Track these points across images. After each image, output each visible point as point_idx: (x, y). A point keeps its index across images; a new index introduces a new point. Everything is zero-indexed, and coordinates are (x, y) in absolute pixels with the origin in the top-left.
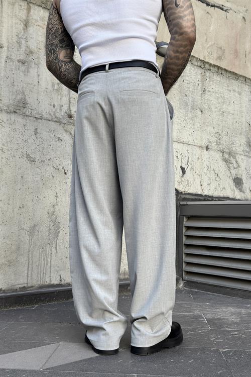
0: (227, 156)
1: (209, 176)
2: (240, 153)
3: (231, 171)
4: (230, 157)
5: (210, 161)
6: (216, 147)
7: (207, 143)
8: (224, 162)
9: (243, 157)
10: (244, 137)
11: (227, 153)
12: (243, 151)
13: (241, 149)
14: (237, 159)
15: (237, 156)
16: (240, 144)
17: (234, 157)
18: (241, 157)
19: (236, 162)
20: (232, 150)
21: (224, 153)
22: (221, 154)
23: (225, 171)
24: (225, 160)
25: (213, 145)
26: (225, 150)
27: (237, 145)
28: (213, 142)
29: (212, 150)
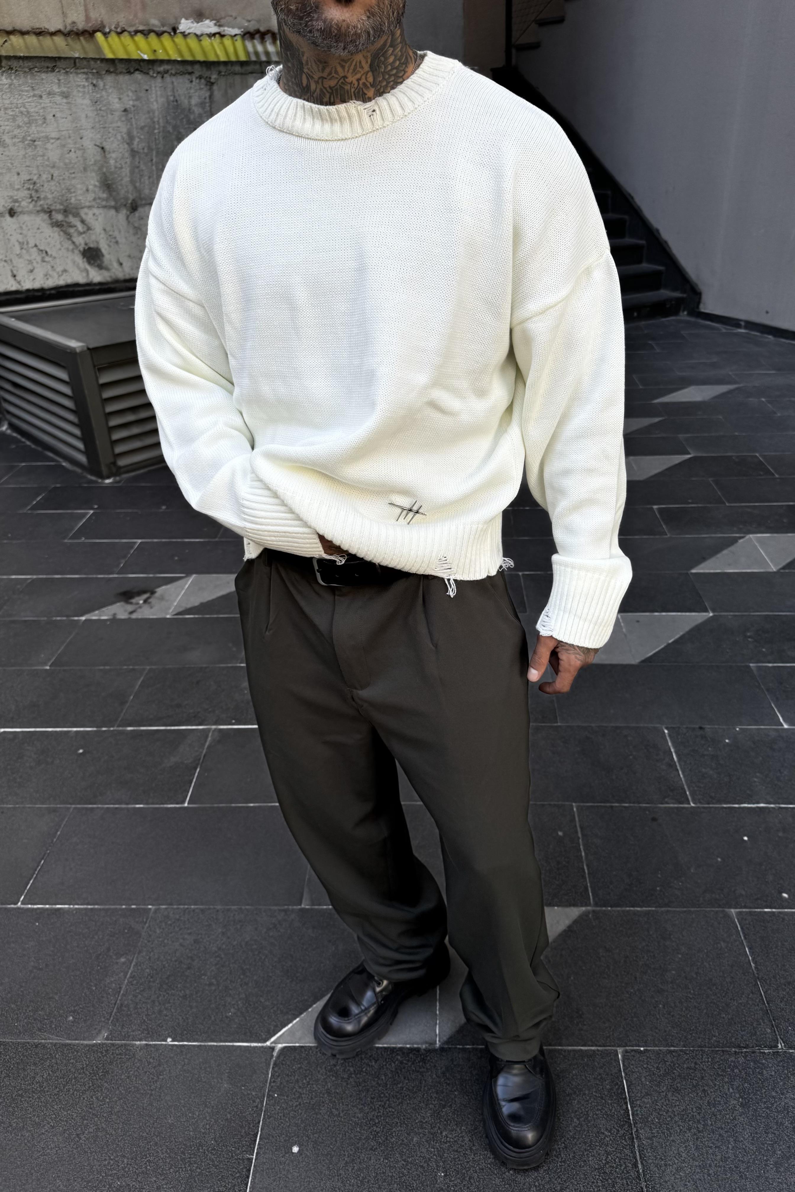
0: (60, 217)
1: (28, 257)
2: (87, 204)
3: (75, 239)
4: (66, 216)
5: (24, 232)
6: (31, 206)
7: (9, 205)
8: (55, 229)
9: (96, 211)
10: (94, 174)
11: (58, 211)
12: (94, 199)
13: (90, 196)
14: (84, 217)
15: (82, 213)
16: (85, 189)
17: (77, 215)
18: (90, 213)
19: (83, 222)
20: (71, 204)
21: (53, 213)
22: (46, 217)
23: (61, 243)
24: (58, 225)
25: (24, 204)
26: (53, 208)
27: (79, 192)
28: (23, 200)
29: (22, 213)
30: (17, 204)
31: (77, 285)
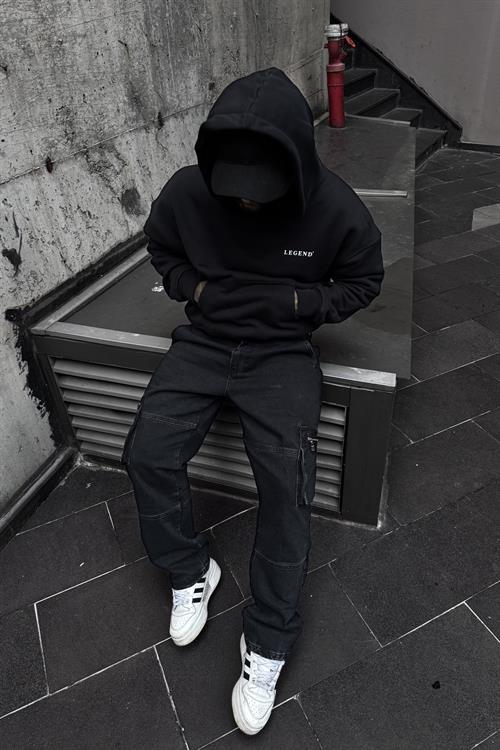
0: (96, 157)
1: (73, 228)
2: (120, 130)
3: (112, 185)
4: (102, 154)
5: (65, 191)
6: (68, 148)
7: (46, 154)
8: (94, 175)
10: (122, 86)
11: (94, 149)
12: (126, 122)
13: (122, 119)
14: (119, 149)
15: (117, 143)
16: (115, 109)
17: (112, 148)
18: (124, 141)
19: (118, 157)
20: (105, 134)
21: (90, 153)
22: (83, 160)
23: (100, 193)
24: (95, 168)
25: (61, 146)
26: (89, 145)
27: (112, 115)
28: (59, 141)
29: (61, 162)
30: (53, 150)
31: (120, 245)
